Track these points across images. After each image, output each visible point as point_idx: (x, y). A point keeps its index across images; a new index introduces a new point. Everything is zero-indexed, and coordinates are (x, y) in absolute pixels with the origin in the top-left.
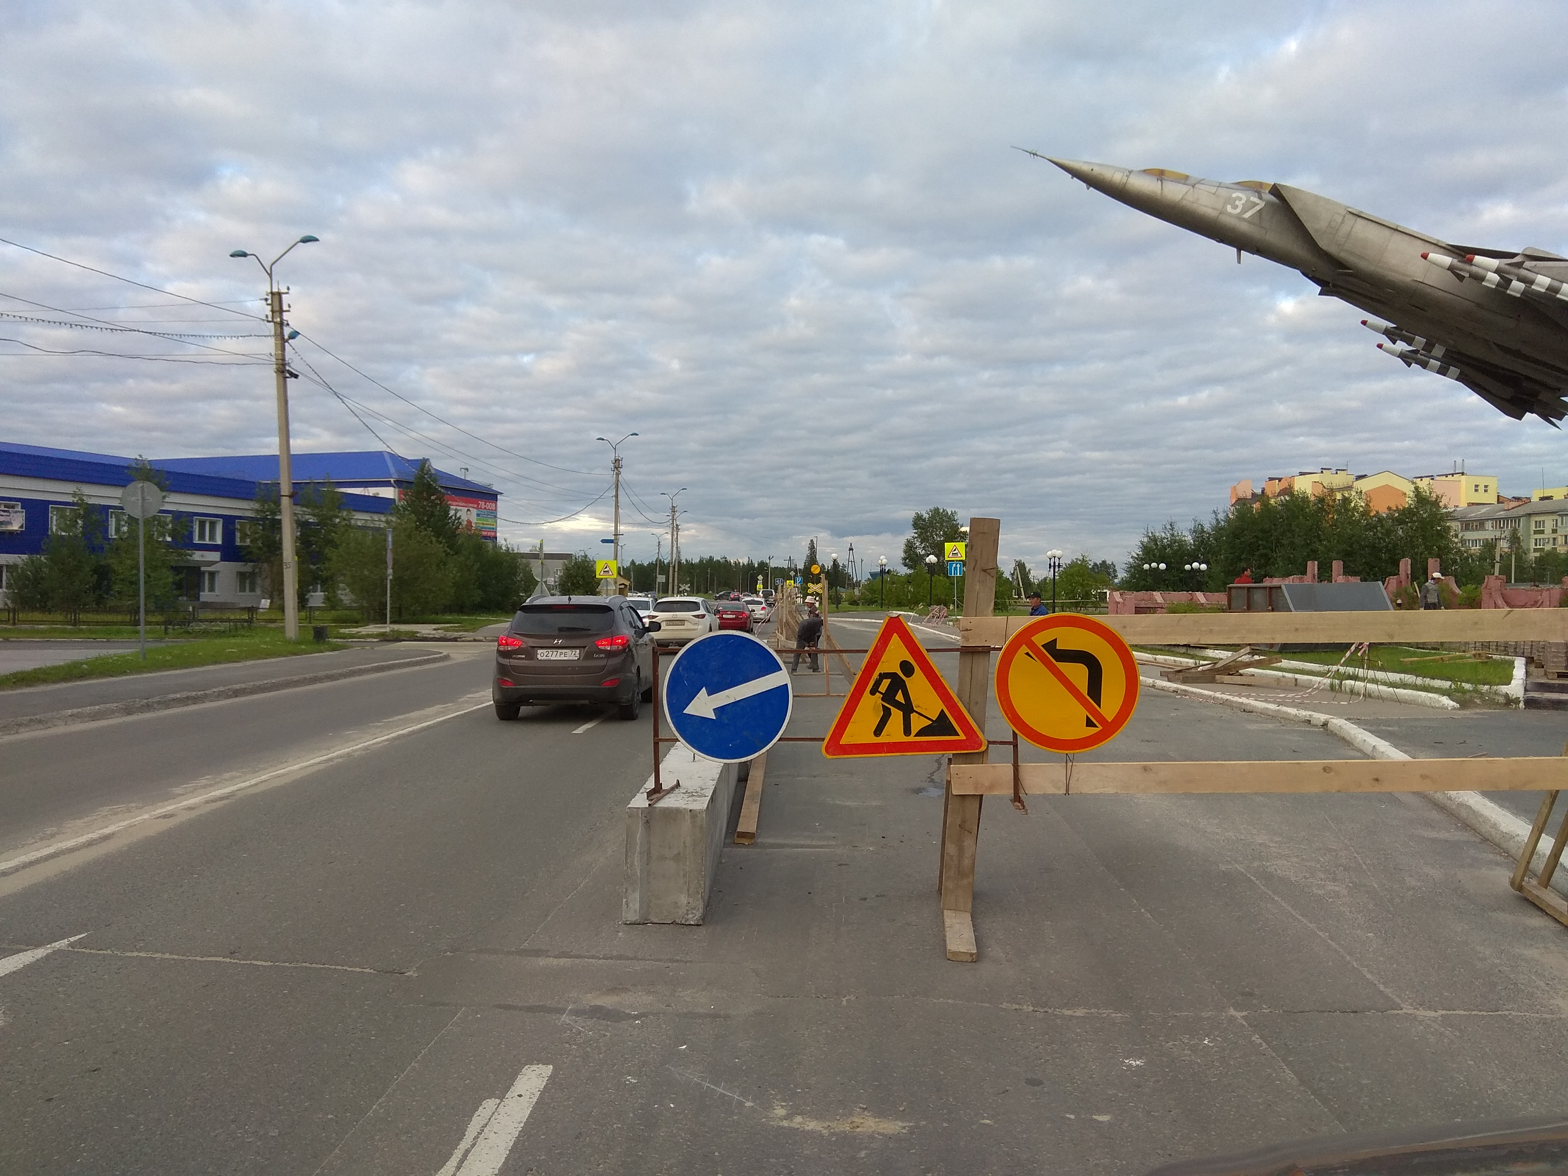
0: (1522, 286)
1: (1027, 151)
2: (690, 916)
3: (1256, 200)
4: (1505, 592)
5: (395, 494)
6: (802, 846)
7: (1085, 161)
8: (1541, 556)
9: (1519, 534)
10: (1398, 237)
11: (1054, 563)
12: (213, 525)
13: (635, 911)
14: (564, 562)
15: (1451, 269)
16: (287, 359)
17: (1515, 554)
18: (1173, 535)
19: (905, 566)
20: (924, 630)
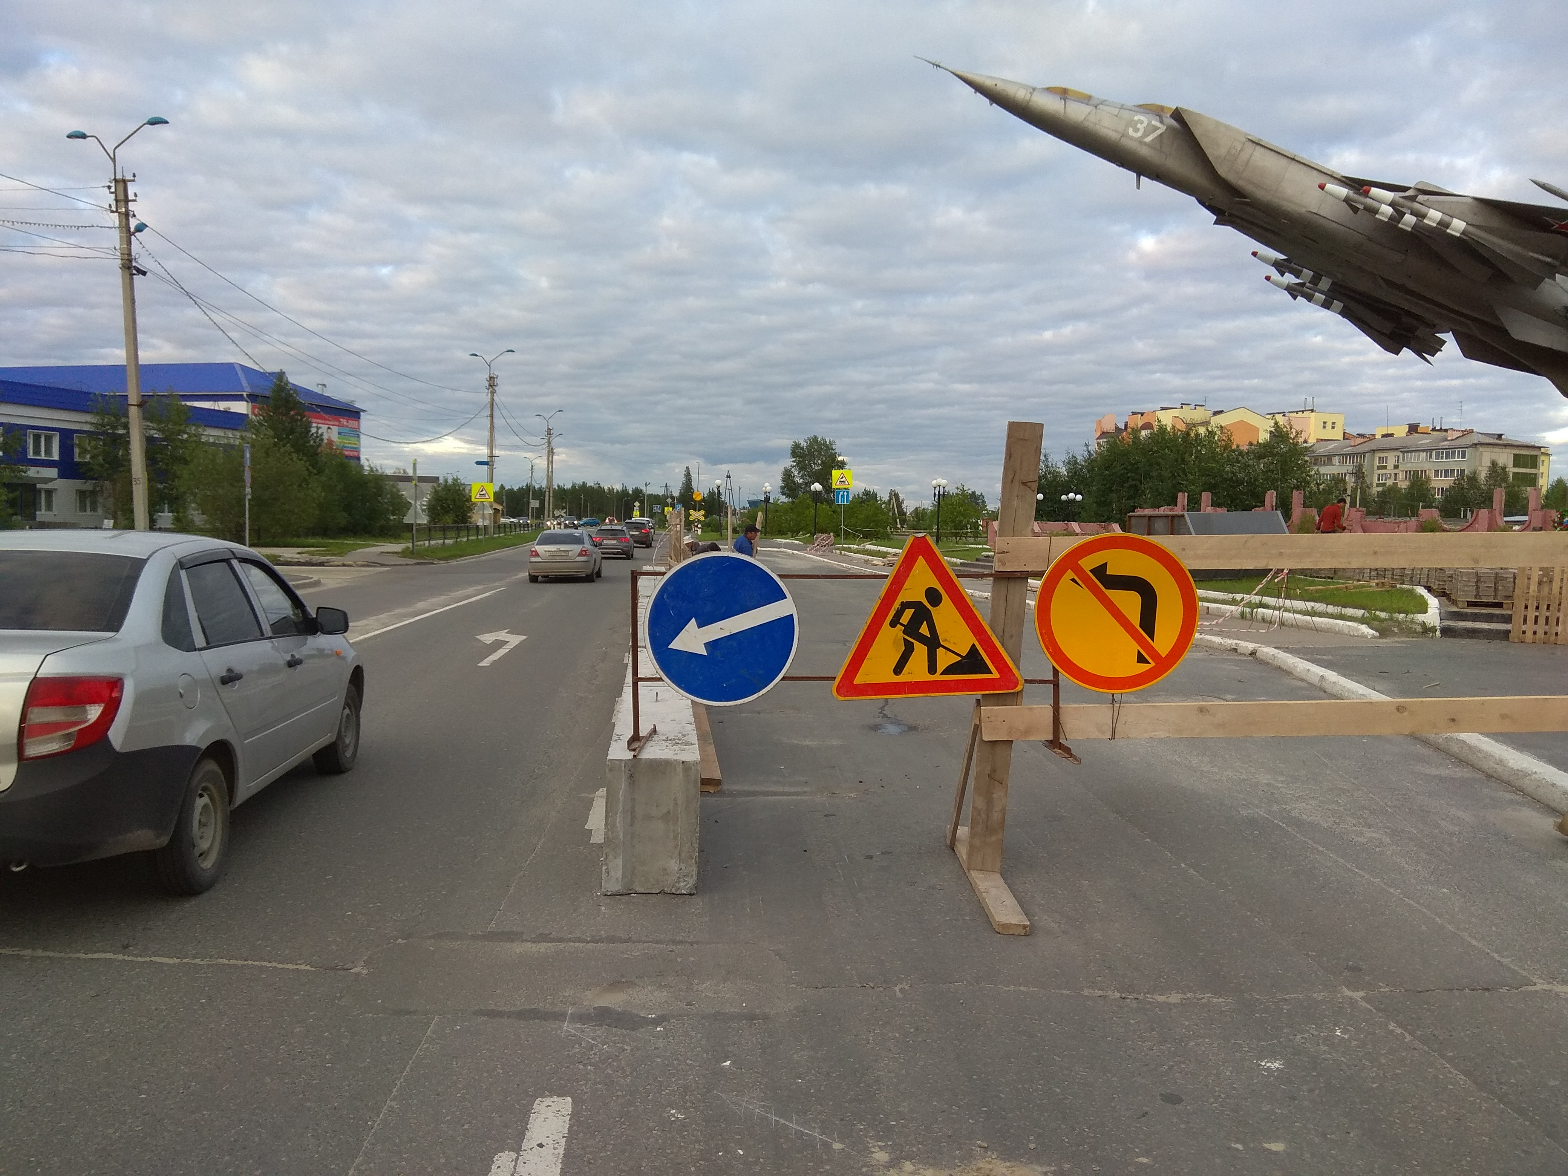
0: (1414, 219)
1: (929, 62)
2: (682, 884)
3: (1158, 124)
4: (1364, 523)
5: (248, 410)
6: (775, 794)
7: (986, 75)
8: (1383, 491)
9: (1364, 470)
10: (1295, 167)
11: (939, 492)
12: (49, 439)
13: (617, 879)
14: (434, 486)
15: (1347, 200)
16: (133, 254)
17: (1360, 488)
18: (1047, 466)
19: (783, 495)
20: (812, 558)
